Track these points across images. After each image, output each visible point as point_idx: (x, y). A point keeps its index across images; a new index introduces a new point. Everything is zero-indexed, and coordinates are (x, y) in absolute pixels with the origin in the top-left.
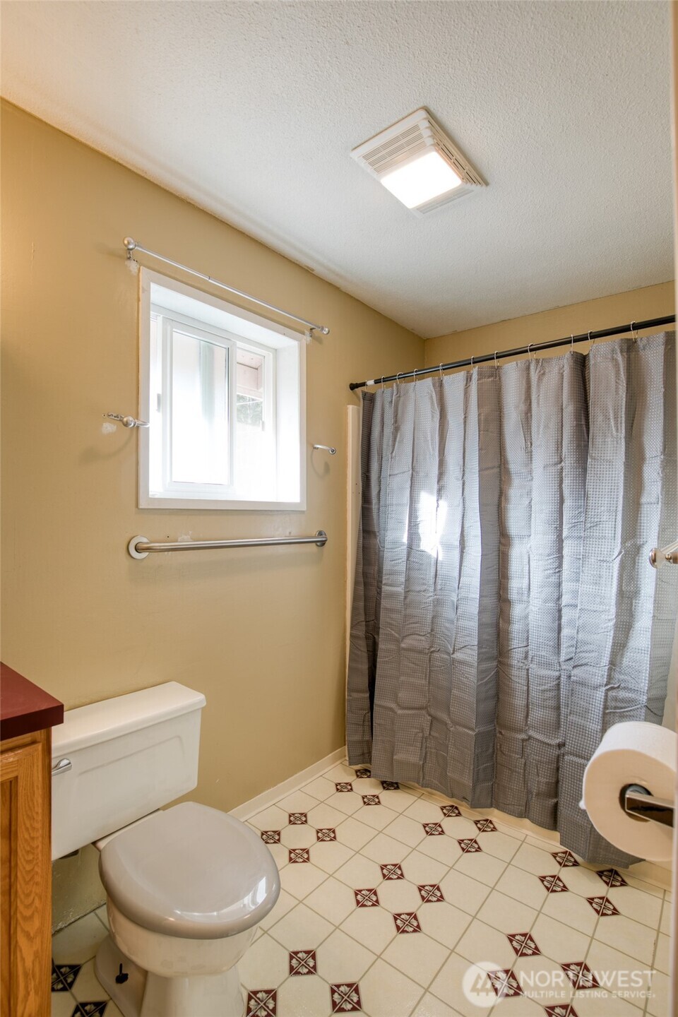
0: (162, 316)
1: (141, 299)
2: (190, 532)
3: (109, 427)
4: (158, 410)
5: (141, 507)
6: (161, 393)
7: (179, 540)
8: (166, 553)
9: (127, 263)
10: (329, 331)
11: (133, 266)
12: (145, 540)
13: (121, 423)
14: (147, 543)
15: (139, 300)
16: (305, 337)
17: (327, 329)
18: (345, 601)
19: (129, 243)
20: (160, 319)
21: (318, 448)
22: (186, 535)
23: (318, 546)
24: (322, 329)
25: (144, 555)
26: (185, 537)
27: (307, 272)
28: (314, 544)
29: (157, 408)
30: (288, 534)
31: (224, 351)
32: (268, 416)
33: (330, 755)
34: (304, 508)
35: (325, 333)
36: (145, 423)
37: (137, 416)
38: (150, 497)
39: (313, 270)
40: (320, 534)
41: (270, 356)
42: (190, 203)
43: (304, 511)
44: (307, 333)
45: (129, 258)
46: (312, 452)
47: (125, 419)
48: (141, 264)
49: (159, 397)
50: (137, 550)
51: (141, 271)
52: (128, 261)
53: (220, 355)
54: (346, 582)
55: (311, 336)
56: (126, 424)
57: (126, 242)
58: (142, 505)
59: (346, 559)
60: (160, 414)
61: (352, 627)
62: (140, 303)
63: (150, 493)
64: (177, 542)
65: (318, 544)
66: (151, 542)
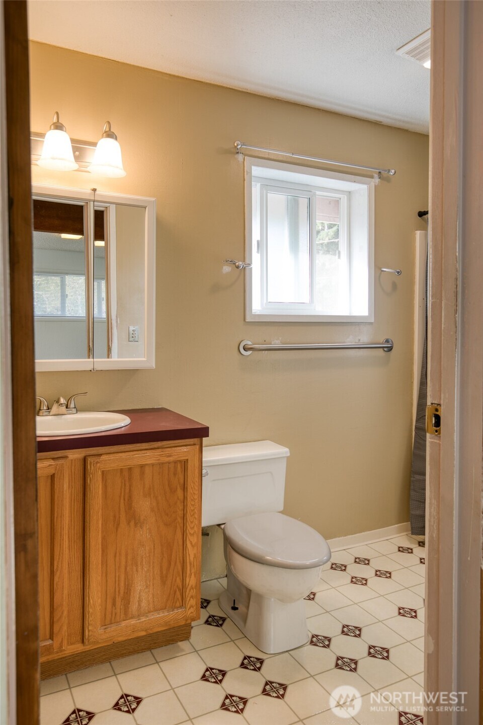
0: (259, 184)
1: (246, 179)
2: (280, 338)
3: (227, 269)
4: (258, 252)
5: (247, 321)
6: (259, 239)
7: (272, 343)
8: (264, 352)
9: (236, 156)
10: (395, 172)
11: (240, 157)
12: (249, 343)
13: (234, 266)
14: (251, 345)
15: (244, 180)
16: (373, 180)
17: (393, 171)
18: (412, 399)
19: (237, 145)
20: (259, 185)
21: (385, 271)
22: (277, 340)
23: (384, 350)
24: (389, 171)
25: (249, 353)
26: (277, 342)
27: (376, 124)
28: (382, 349)
29: (256, 251)
30: (357, 341)
31: (306, 201)
32: (343, 247)
33: (396, 525)
34: (372, 320)
35: (392, 174)
36: (250, 264)
37: (244, 261)
38: (253, 313)
39: (381, 122)
40: (387, 341)
41: (344, 199)
42: (278, 100)
43: (372, 323)
44: (376, 176)
45: (238, 153)
46: (381, 273)
47: (237, 264)
48: (245, 155)
49: (258, 242)
50: (245, 349)
51: (245, 160)
52: (237, 155)
53: (303, 203)
54: (413, 382)
55: (380, 178)
56: (238, 267)
57: (236, 145)
58: (248, 319)
59: (412, 363)
60: (259, 255)
61: (417, 421)
62: (245, 182)
63: (253, 311)
64: (271, 344)
65: (385, 349)
66: (253, 345)
